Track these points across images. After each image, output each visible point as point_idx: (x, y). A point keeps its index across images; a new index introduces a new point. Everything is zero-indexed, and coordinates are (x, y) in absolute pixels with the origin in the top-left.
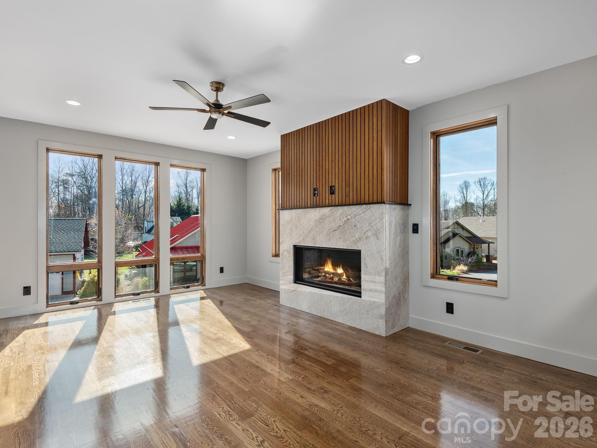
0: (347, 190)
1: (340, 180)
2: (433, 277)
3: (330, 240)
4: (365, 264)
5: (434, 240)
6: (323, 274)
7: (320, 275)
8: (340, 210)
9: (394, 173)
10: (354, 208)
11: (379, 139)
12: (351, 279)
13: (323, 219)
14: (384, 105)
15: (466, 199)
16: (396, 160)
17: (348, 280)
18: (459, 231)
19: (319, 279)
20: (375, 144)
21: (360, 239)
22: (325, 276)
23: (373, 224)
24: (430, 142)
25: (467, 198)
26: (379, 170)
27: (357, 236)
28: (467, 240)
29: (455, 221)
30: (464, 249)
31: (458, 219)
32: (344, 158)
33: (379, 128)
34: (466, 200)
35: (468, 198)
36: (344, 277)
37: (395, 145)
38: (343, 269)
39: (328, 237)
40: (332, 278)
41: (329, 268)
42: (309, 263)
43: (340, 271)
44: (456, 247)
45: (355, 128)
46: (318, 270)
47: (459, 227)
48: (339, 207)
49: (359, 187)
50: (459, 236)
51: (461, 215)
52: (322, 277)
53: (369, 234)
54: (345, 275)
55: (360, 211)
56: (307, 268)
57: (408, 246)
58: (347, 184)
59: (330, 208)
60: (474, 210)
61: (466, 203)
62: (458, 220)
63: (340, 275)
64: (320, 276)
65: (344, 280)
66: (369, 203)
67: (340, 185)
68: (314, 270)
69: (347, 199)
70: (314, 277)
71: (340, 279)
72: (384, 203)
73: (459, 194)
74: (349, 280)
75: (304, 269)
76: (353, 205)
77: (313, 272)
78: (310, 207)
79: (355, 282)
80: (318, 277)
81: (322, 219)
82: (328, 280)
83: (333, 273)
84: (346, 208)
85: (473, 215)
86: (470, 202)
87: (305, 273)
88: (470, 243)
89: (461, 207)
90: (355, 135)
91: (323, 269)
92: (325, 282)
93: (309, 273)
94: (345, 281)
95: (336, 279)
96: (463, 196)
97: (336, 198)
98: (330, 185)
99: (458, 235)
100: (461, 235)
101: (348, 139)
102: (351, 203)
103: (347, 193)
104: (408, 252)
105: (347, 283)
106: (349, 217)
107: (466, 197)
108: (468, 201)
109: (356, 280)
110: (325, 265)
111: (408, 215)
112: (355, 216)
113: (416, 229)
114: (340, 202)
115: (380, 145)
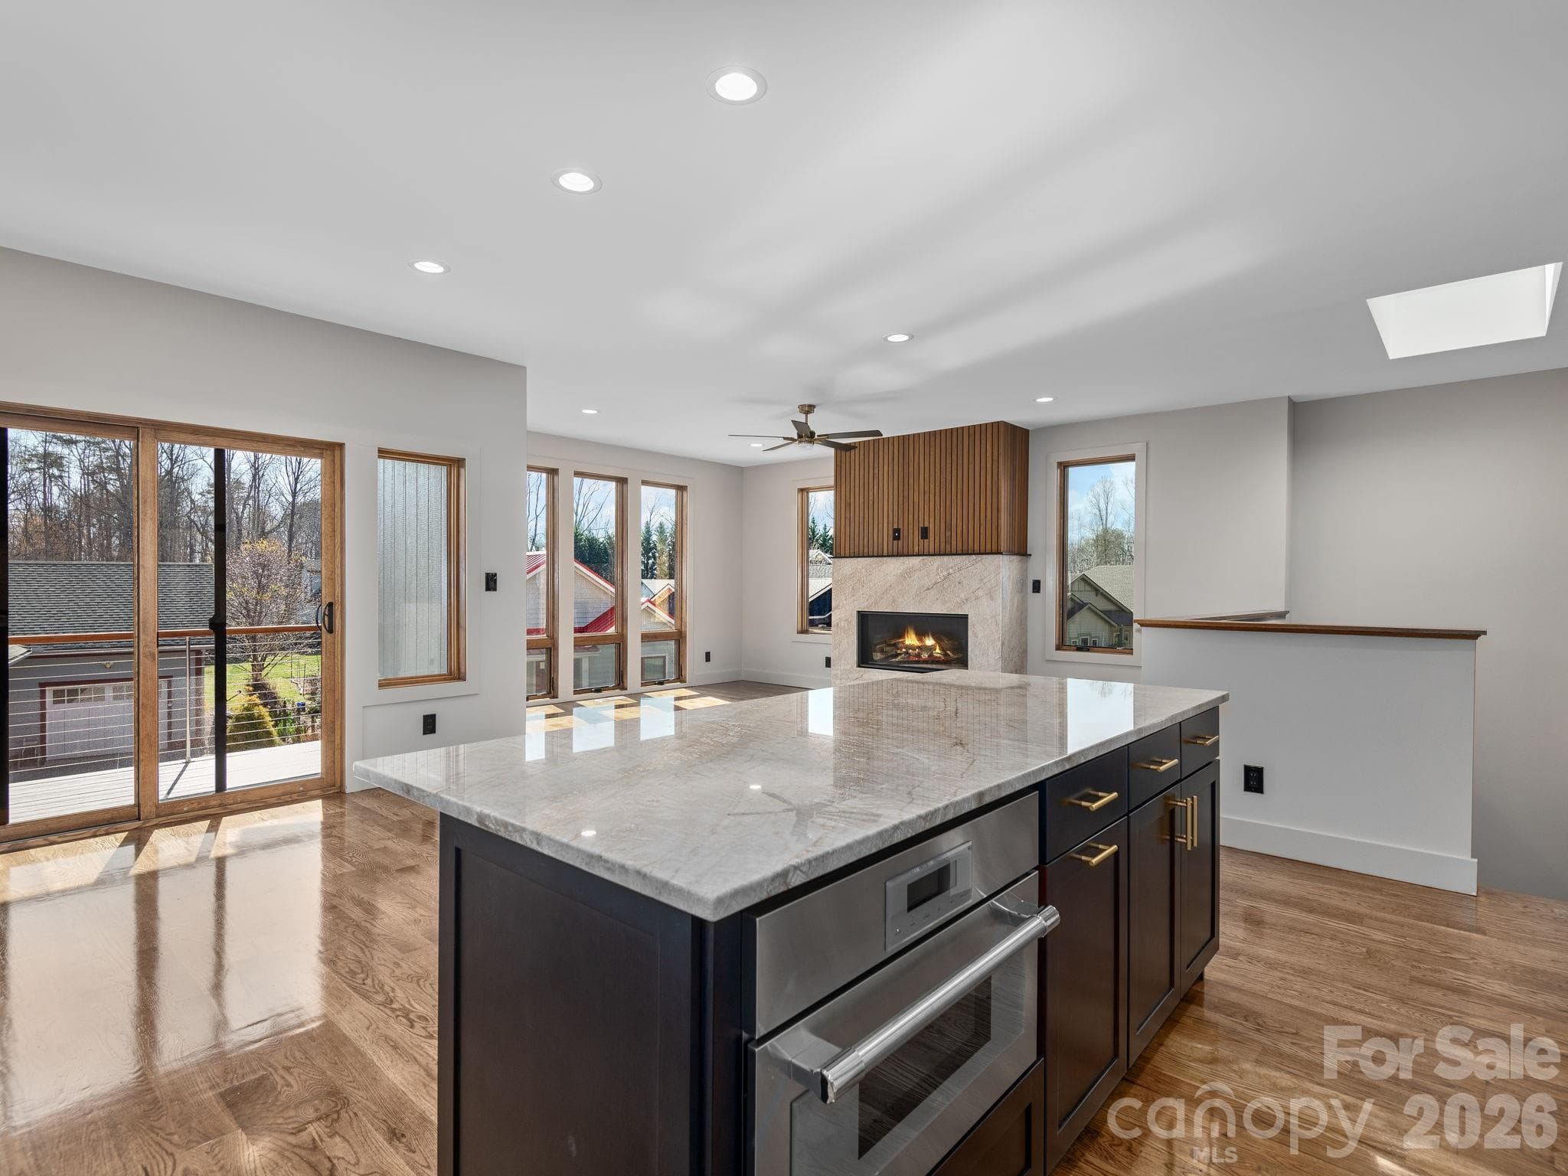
0: (948, 534)
1: (937, 520)
2: (1058, 648)
3: (920, 602)
4: (975, 634)
5: (1060, 601)
6: (904, 650)
7: (899, 652)
8: (938, 561)
9: (1012, 514)
10: (958, 559)
11: (995, 471)
12: (949, 652)
13: (910, 572)
14: (1002, 429)
15: (1104, 522)
16: (1013, 497)
17: (943, 655)
18: (1088, 597)
19: (899, 659)
20: (989, 477)
21: (966, 600)
22: (907, 653)
23: (985, 581)
24: (1055, 474)
25: (1107, 519)
26: (995, 511)
27: (962, 596)
28: (1107, 619)
29: (1079, 574)
30: (1098, 637)
31: (1086, 570)
32: (943, 490)
33: (995, 458)
34: (1106, 524)
35: (1111, 518)
36: (938, 651)
37: (1013, 478)
38: (934, 639)
39: (918, 598)
40: (919, 655)
41: (911, 640)
42: (879, 637)
43: (929, 642)
44: (1081, 635)
45: (960, 452)
46: (895, 645)
47: (1088, 588)
48: (935, 557)
49: (965, 531)
50: (1089, 608)
51: (1094, 560)
52: (903, 655)
53: (980, 593)
54: (938, 647)
55: (967, 562)
56: (879, 644)
57: (1026, 610)
58: (948, 527)
59: (921, 558)
60: (1123, 550)
61: (1106, 531)
62: (1086, 573)
63: (931, 649)
64: (900, 654)
65: (938, 655)
66: (980, 553)
67: (937, 527)
68: (889, 645)
69: (948, 547)
70: (890, 656)
71: (931, 655)
72: (1001, 554)
73: (1089, 509)
74: (946, 655)
75: (873, 646)
76: (956, 554)
77: (888, 649)
78: (888, 556)
79: (955, 657)
80: (897, 655)
81: (908, 573)
82: (912, 659)
83: (919, 647)
84: (946, 558)
85: (1121, 559)
86: (1114, 527)
87: (875, 651)
88: (1111, 625)
89: (1093, 540)
90: (960, 462)
91: (903, 643)
92: (908, 662)
93: (882, 651)
94: (940, 657)
95: (925, 656)
96: (1098, 513)
97: (931, 543)
98: (921, 525)
99: (1086, 608)
100: (1093, 608)
101: (949, 466)
102: (954, 551)
103: (948, 539)
104: (1026, 618)
105: (943, 660)
106: (951, 570)
107: (1104, 518)
108: (1109, 525)
109: (957, 653)
110: (904, 636)
111: (1026, 570)
112: (960, 569)
113: (1037, 587)
114: (937, 550)
115: (995, 478)
